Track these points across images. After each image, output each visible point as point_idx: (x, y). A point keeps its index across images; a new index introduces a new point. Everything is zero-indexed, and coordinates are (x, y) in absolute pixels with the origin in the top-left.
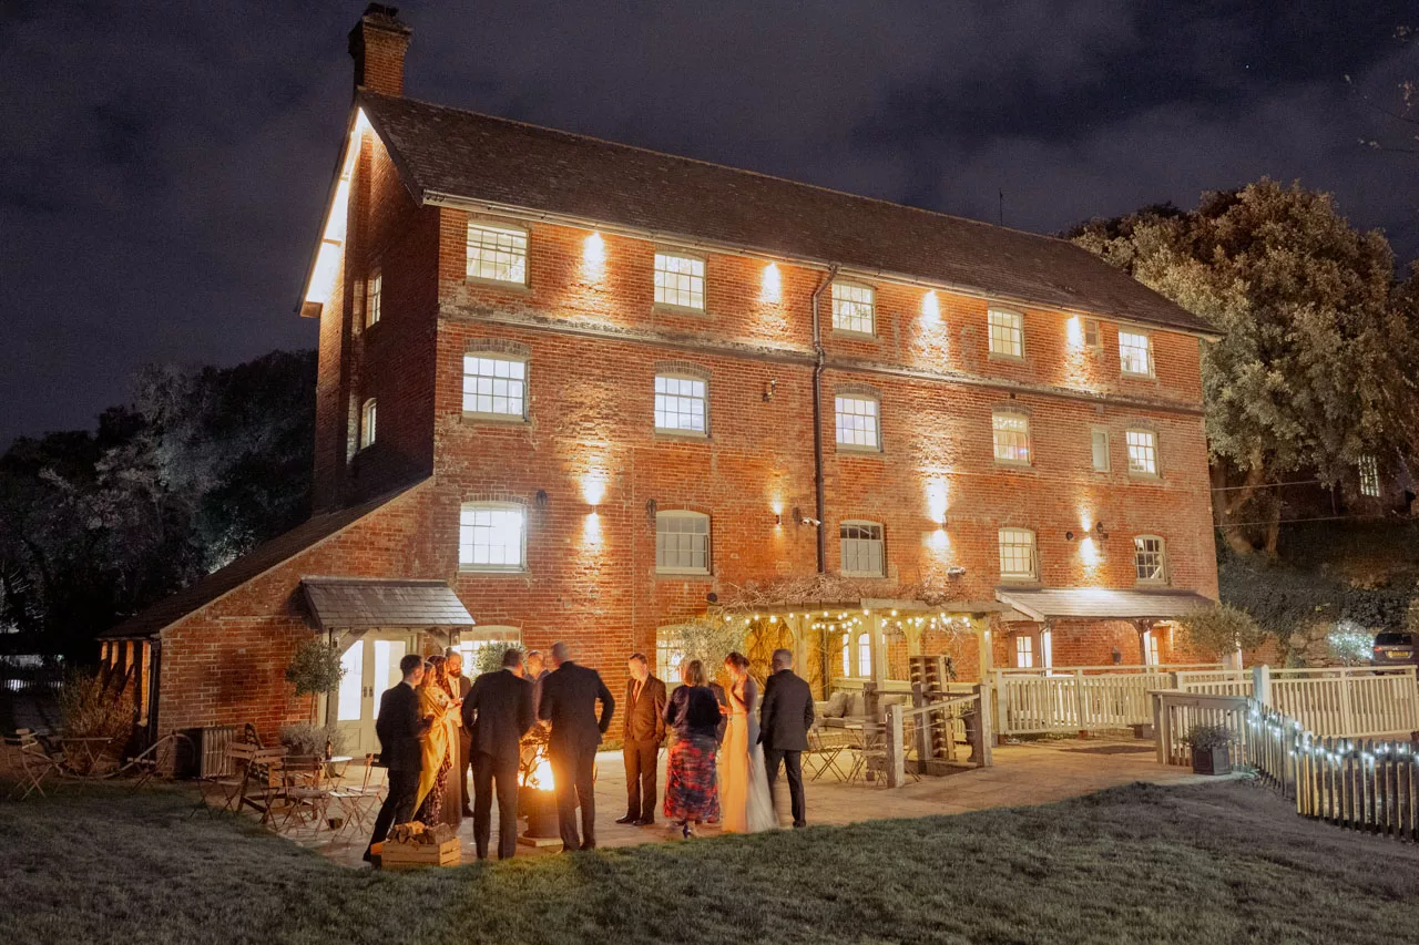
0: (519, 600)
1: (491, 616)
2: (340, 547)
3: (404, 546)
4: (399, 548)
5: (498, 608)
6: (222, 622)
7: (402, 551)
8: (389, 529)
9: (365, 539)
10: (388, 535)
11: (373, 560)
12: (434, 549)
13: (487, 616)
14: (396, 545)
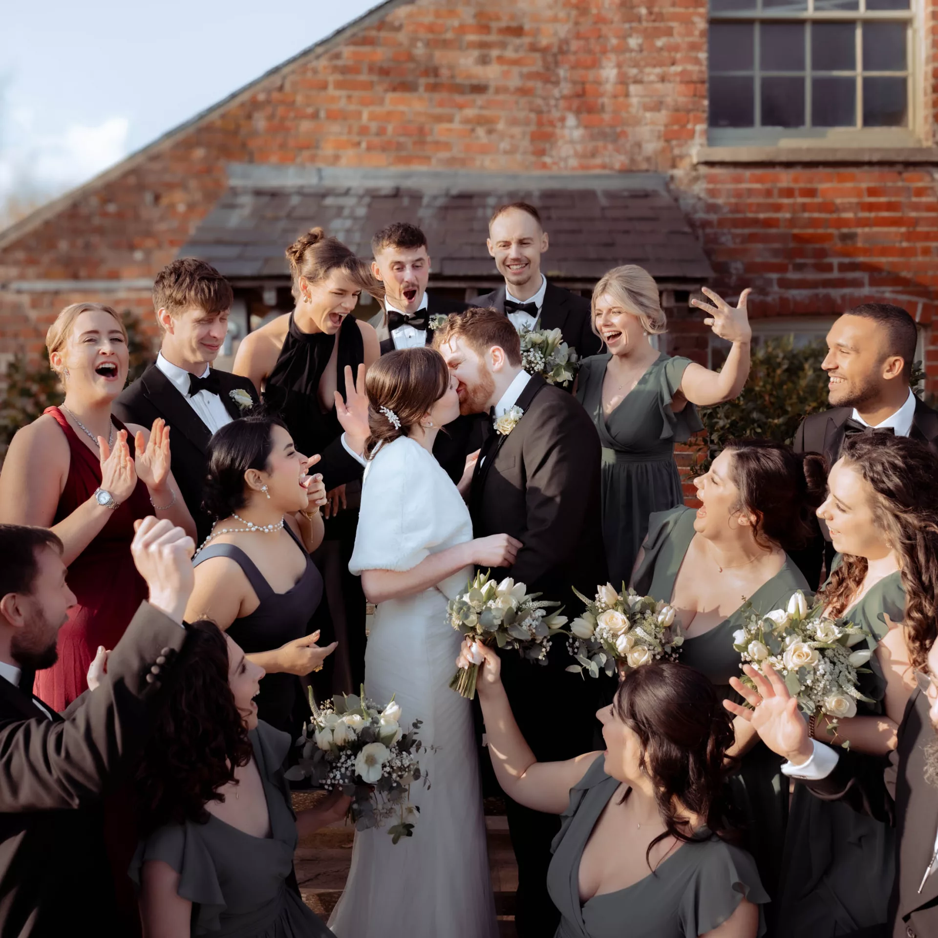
0: (908, 237)
1: (814, 285)
2: (339, 85)
3: (531, 76)
4: (515, 82)
5: (835, 261)
6: (25, 299)
7: (523, 91)
8: (485, 29)
9: (411, 58)
10: (483, 45)
11: (439, 119)
12: (623, 81)
13: (801, 284)
14: (506, 74)
